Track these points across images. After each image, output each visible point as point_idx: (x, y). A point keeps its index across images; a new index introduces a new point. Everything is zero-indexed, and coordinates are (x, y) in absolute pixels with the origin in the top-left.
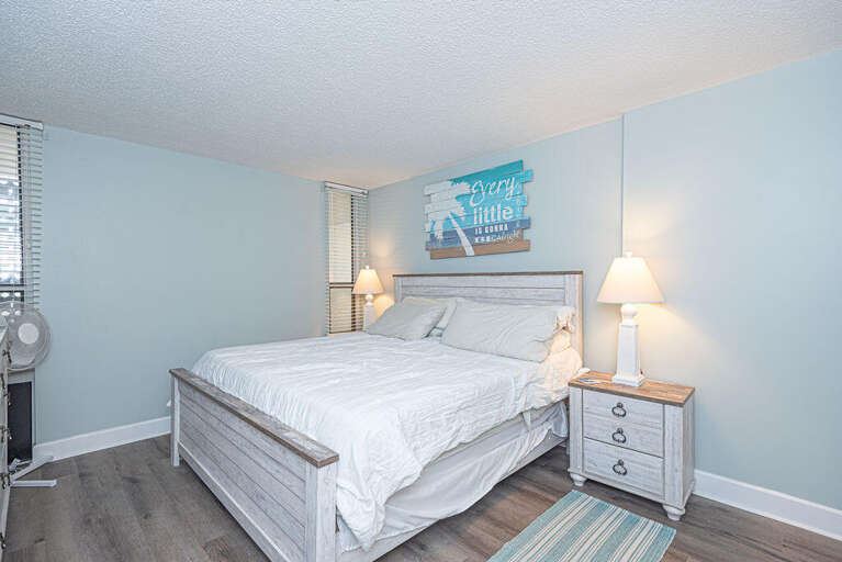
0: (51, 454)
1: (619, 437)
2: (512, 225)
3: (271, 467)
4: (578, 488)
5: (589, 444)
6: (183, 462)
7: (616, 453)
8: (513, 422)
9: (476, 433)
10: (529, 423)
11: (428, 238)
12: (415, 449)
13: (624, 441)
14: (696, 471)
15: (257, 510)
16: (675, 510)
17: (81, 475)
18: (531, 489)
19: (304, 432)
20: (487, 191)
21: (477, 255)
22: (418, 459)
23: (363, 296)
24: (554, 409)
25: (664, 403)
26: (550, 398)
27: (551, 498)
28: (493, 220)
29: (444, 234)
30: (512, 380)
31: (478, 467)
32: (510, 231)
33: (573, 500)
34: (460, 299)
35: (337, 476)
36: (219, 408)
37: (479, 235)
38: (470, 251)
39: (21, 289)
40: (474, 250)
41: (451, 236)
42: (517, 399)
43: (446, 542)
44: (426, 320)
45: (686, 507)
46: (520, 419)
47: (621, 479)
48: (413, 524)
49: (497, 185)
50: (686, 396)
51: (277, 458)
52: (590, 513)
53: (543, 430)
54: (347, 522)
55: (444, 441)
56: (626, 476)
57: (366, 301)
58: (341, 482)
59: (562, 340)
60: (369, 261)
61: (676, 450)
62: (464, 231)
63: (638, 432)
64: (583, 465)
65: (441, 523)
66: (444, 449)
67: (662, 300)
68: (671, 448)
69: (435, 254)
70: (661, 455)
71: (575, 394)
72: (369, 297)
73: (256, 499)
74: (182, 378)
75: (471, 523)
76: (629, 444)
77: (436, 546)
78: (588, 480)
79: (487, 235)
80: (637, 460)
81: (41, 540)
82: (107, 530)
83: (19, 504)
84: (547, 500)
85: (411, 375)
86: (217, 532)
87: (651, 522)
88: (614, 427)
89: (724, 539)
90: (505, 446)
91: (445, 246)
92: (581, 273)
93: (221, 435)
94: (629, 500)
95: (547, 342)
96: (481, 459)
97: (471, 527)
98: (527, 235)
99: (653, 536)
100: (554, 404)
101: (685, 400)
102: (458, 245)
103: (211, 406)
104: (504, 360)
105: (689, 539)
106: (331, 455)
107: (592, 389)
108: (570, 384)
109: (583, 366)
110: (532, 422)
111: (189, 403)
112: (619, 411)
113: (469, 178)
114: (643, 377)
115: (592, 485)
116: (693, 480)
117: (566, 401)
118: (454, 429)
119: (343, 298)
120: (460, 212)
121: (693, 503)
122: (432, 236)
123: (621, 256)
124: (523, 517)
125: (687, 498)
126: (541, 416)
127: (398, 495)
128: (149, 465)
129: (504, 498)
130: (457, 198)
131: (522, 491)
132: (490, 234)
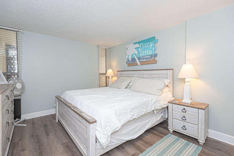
0: (25, 118)
1: (184, 119)
2: (151, 56)
3: (79, 123)
4: (171, 133)
5: (174, 120)
6: (58, 121)
7: (183, 123)
8: (150, 113)
9: (139, 116)
10: (155, 113)
11: (127, 60)
12: (119, 120)
13: (185, 120)
14: (209, 130)
15: (76, 135)
16: (202, 141)
17: (33, 124)
18: (156, 133)
19: (87, 114)
20: (144, 46)
21: (141, 65)
22: (120, 123)
23: (109, 77)
24: (164, 109)
25: (199, 108)
26: (162, 106)
27: (162, 136)
28: (146, 54)
29: (132, 59)
30: (150, 101)
31: (140, 125)
32: (151, 57)
33: (169, 137)
34: (135, 77)
35: (96, 126)
36: (67, 106)
37: (141, 59)
38: (139, 64)
39: (17, 74)
40: (140, 63)
41: (134, 60)
42: (152, 106)
43: (130, 147)
44: (126, 83)
45: (205, 141)
46: (153, 112)
47: (184, 131)
48: (119, 141)
49: (147, 44)
50: (206, 107)
51: (81, 121)
52: (175, 141)
53: (160, 116)
54: (99, 140)
55: (129, 117)
56: (186, 130)
57: (110, 78)
58: (98, 128)
59: (167, 89)
60: (111, 67)
61: (202, 123)
62: (137, 58)
63: (190, 117)
64: (172, 126)
65: (128, 141)
66: (128, 120)
67: (198, 77)
68: (201, 123)
69: (129, 65)
70: (197, 124)
71: (170, 106)
72: (110, 77)
73: (76, 132)
74: (58, 98)
75: (138, 142)
76: (187, 121)
77: (127, 148)
78: (174, 131)
79: (144, 59)
80: (189, 126)
81: (21, 140)
82: (37, 138)
83: (16, 130)
84: (161, 136)
85: (120, 99)
86: (66, 140)
87: (194, 145)
88: (182, 116)
89: (219, 151)
90: (148, 120)
91: (132, 62)
92: (173, 69)
93: (67, 114)
94: (187, 138)
95: (162, 90)
96: (140, 124)
97: (138, 143)
98: (156, 58)
99: (194, 149)
100: (164, 108)
101: (205, 108)
102: (136, 62)
103: (65, 106)
104: (148, 95)
105: (206, 151)
106: (94, 121)
107: (175, 104)
108: (168, 102)
109: (173, 97)
110: (156, 113)
111: (60, 105)
112: (184, 111)
113: (139, 43)
114: (192, 101)
115: (175, 132)
116: (208, 132)
117: (167, 107)
118: (132, 114)
119: (104, 78)
120: (136, 52)
121: (207, 139)
122: (128, 60)
123: (185, 64)
124: (154, 141)
125: (205, 138)
126: (159, 111)
127: (114, 133)
128: (50, 121)
129: (148, 135)
130: (135, 48)
131: (154, 133)
132: (145, 59)
